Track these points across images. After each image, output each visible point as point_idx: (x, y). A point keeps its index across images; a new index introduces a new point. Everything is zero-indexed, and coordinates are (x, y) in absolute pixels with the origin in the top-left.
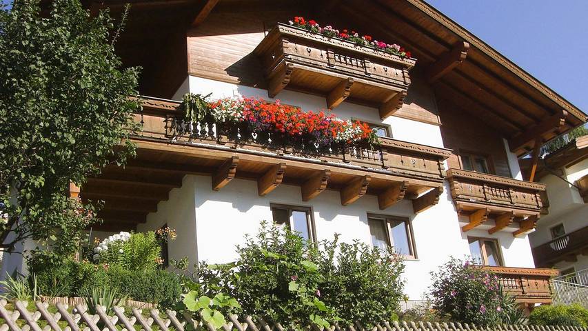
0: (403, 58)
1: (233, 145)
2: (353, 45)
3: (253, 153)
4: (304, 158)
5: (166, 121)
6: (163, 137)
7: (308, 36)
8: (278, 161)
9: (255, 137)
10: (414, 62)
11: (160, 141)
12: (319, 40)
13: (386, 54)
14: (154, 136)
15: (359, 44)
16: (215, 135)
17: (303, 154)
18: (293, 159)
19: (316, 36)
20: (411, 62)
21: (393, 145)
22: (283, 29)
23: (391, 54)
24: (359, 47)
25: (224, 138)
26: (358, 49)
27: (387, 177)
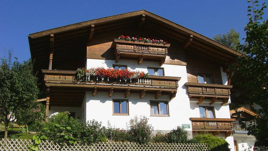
0: (164, 44)
1: (95, 83)
2: (144, 43)
3: (102, 85)
4: (120, 85)
5: (73, 77)
6: (72, 82)
7: (126, 42)
8: (111, 87)
9: (103, 80)
10: (170, 45)
11: (71, 83)
12: (130, 43)
13: (158, 44)
14: (69, 82)
15: (146, 42)
16: (89, 80)
17: (120, 84)
18: (116, 85)
19: (129, 41)
20: (168, 45)
21: (156, 78)
22: (116, 41)
23: (159, 44)
24: (146, 43)
25: (92, 81)
26: (146, 44)
27: (153, 89)
